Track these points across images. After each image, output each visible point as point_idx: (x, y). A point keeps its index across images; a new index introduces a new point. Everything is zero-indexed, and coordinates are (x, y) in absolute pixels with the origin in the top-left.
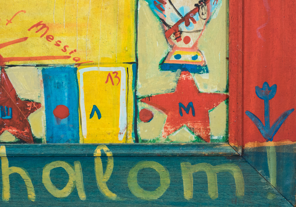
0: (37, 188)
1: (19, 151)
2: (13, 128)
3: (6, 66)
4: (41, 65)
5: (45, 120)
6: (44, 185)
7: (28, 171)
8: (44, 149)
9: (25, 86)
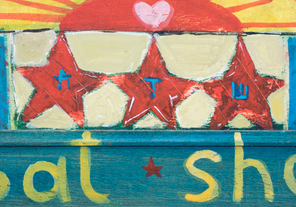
0: (277, 186)
1: (258, 139)
2: (249, 110)
3: (244, 33)
4: (287, 34)
5: (289, 101)
6: (285, 182)
7: (267, 165)
8: (289, 137)
9: (266, 59)
